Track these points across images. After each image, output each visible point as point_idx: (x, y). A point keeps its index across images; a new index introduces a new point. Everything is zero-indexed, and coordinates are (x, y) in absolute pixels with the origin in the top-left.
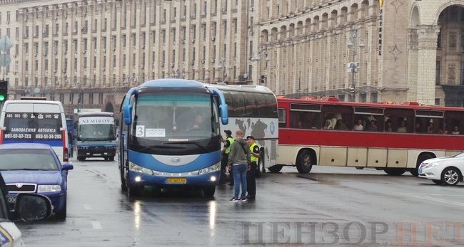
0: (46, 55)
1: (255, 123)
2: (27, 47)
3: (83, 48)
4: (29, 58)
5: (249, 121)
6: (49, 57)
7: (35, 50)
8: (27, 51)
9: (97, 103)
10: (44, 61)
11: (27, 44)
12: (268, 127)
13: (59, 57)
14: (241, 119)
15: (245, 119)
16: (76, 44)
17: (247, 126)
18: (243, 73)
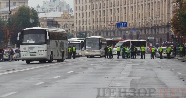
0: (100, 16)
1: (61, 42)
2: (93, 13)
3: (114, 13)
4: (94, 17)
5: (59, 41)
6: (102, 17)
7: (96, 14)
8: (93, 15)
9: (120, 35)
10: (100, 18)
11: (93, 12)
12: (65, 44)
13: (105, 17)
14: (56, 40)
15: (58, 41)
16: (111, 11)
17: (58, 43)
18: (169, 21)
